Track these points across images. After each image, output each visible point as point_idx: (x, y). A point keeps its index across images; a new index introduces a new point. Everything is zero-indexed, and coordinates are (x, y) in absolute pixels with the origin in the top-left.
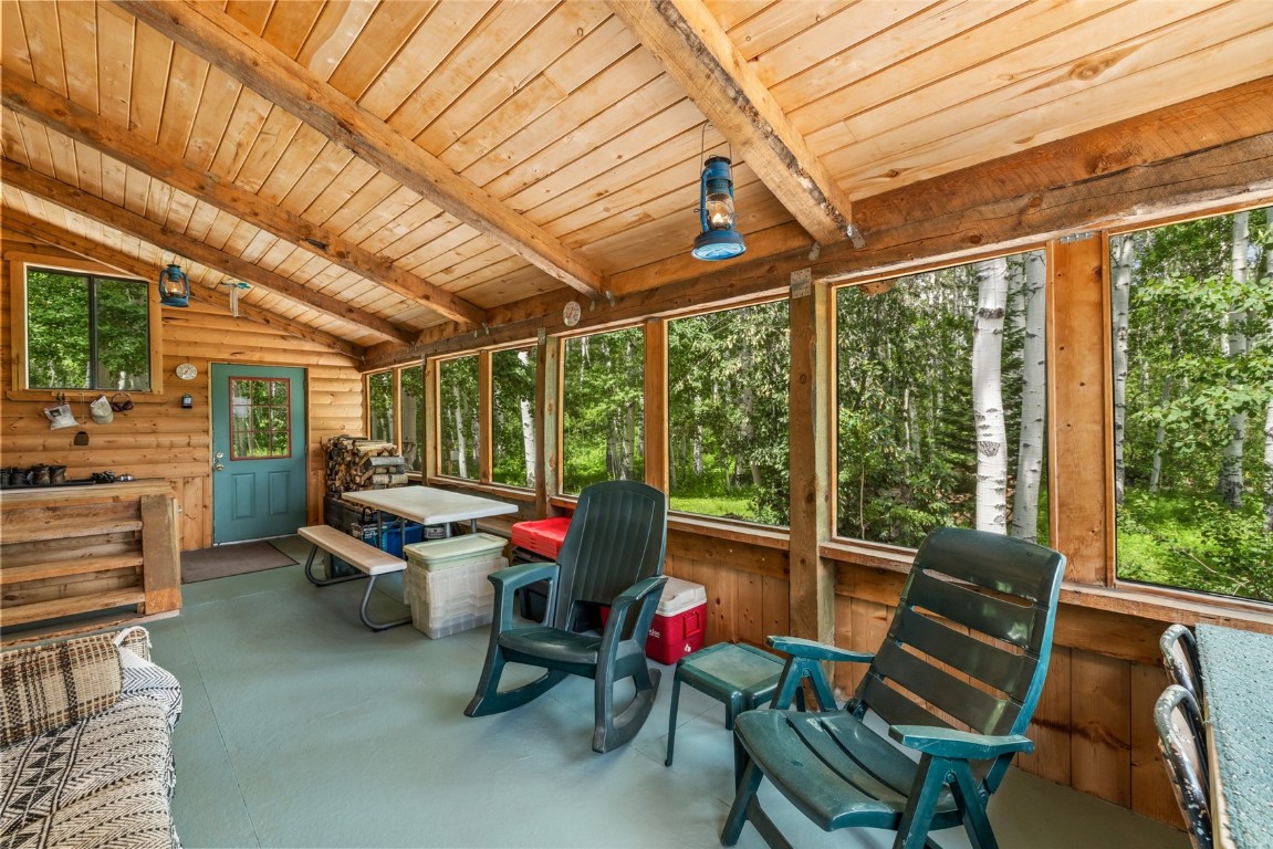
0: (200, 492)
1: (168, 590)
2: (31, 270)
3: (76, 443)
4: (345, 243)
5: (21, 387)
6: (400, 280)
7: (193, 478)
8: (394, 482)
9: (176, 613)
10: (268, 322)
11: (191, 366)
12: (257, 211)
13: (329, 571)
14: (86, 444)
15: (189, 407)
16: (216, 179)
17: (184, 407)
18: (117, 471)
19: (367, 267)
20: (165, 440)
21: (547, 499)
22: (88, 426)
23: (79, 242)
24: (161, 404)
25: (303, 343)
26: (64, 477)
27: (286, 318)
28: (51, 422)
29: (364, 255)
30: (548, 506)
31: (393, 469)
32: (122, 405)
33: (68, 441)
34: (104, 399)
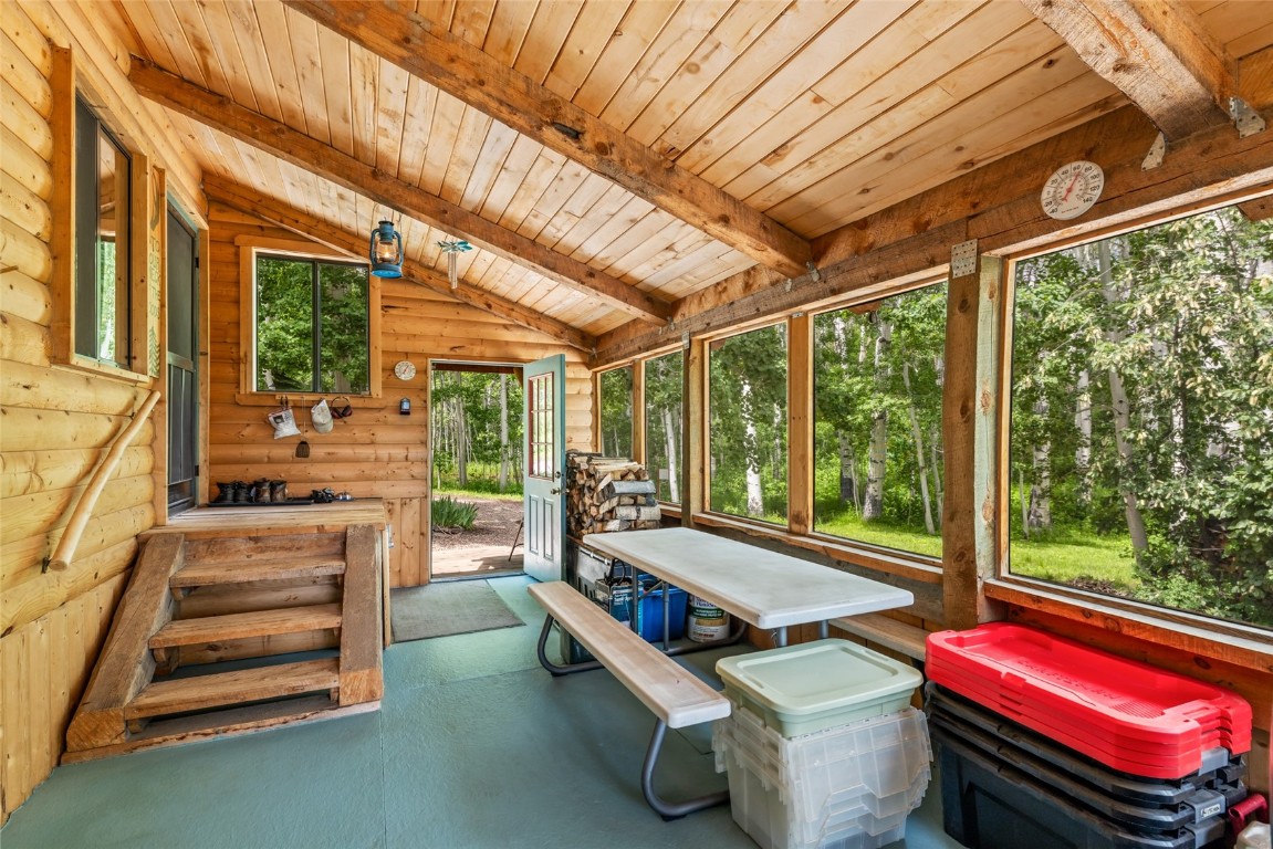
0: (417, 516)
1: (367, 671)
2: (260, 256)
3: (298, 455)
4: (607, 128)
5: (248, 390)
6: (687, 191)
7: (411, 499)
8: (643, 518)
9: (376, 706)
10: (489, 306)
11: (409, 364)
12: (483, 77)
13: (567, 652)
14: (307, 456)
15: (407, 413)
16: (427, 26)
17: (402, 413)
18: (336, 489)
19: (639, 168)
20: (383, 452)
21: (979, 585)
22: (309, 435)
23: (302, 220)
24: (380, 409)
25: (526, 333)
26: (284, 495)
27: (509, 301)
28: (275, 430)
29: (634, 148)
30: (981, 599)
31: (641, 500)
32: (341, 411)
33: (290, 452)
34: (324, 404)
